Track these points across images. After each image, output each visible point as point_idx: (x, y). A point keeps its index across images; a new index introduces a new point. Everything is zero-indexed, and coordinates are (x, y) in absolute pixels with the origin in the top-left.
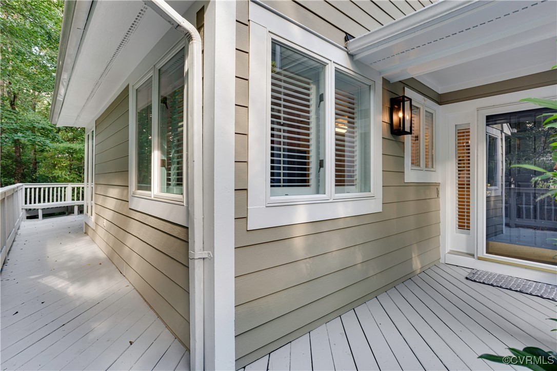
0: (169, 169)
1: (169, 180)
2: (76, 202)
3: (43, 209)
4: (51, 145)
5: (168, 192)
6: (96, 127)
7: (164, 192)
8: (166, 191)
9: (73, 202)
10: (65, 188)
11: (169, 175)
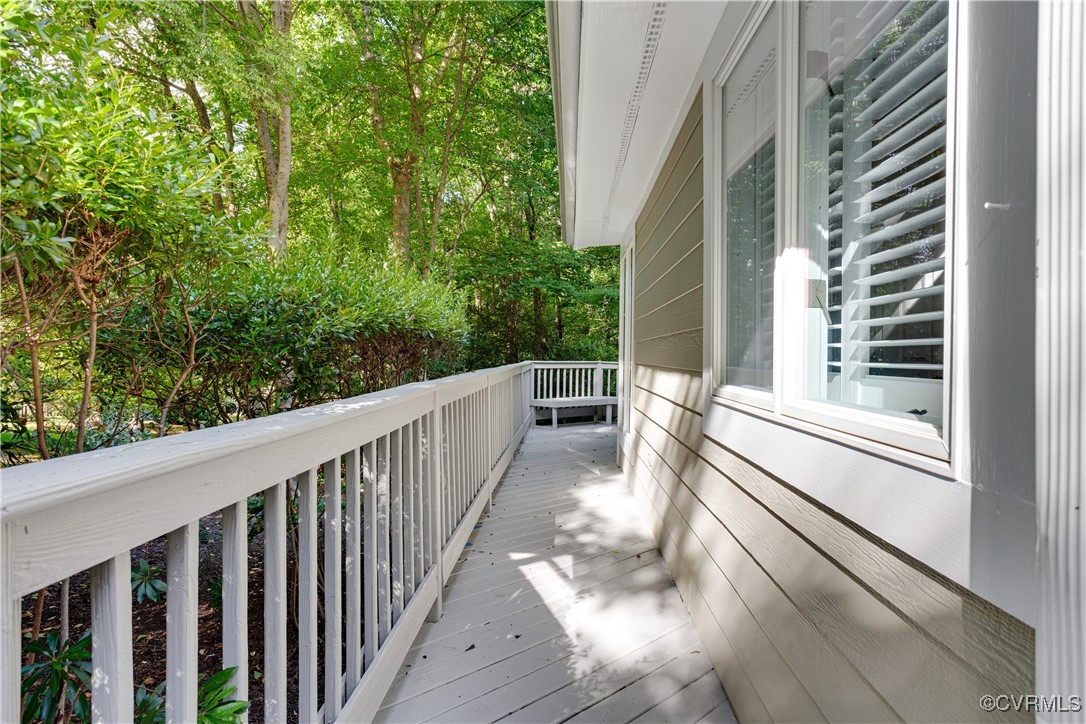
0: (835, 317)
1: (835, 354)
2: (609, 399)
3: (559, 409)
4: (577, 293)
5: (833, 396)
6: (636, 237)
7: (819, 400)
8: (824, 395)
9: (605, 397)
10: (592, 370)
11: (835, 336)
